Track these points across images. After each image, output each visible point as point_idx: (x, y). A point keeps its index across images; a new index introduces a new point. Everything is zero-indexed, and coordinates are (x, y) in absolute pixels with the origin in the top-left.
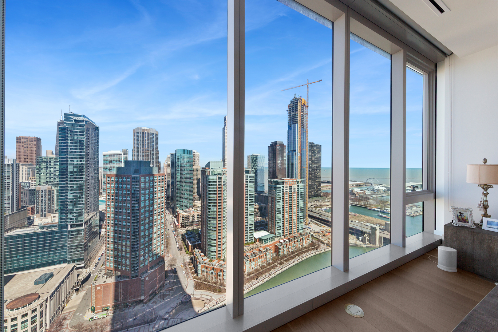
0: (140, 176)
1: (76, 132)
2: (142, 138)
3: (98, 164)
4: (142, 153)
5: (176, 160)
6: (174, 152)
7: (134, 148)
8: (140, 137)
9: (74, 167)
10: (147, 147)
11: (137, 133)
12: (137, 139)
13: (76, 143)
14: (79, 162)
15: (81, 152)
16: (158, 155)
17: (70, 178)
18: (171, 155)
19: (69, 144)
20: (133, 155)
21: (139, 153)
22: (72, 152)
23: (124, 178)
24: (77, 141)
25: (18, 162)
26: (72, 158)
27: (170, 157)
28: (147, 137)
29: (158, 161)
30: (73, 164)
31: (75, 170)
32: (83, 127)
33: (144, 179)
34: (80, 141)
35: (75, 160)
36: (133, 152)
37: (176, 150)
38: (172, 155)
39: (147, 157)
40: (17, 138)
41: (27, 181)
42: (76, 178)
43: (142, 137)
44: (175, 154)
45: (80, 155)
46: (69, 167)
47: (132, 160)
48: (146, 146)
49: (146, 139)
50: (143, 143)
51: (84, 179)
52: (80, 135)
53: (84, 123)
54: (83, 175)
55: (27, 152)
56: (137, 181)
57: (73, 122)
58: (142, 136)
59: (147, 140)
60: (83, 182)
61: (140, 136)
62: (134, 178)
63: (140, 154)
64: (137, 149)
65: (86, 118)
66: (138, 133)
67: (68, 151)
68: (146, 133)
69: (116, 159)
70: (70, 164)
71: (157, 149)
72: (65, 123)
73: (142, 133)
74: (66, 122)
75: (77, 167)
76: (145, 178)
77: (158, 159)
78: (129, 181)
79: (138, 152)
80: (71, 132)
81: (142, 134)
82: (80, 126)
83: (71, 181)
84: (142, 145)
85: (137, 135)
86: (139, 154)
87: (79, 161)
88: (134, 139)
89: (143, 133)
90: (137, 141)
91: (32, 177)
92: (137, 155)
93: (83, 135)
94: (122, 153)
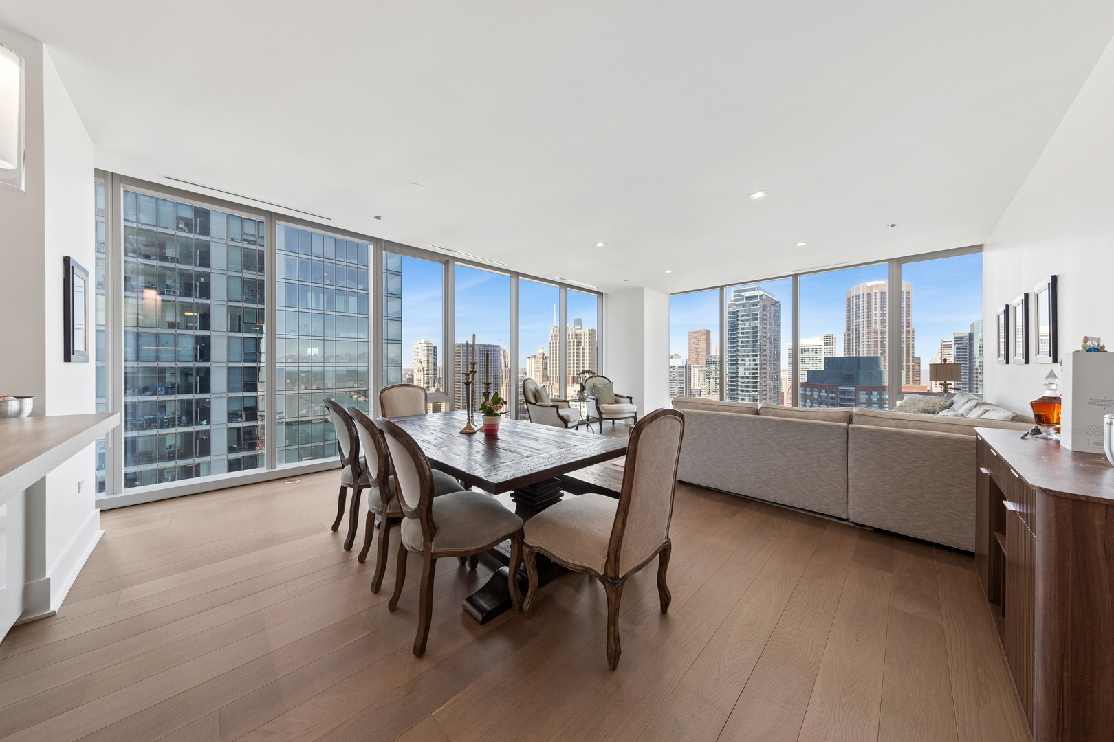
0: (856, 390)
1: (748, 315)
2: (868, 306)
3: (779, 365)
4: (866, 340)
5: (971, 351)
6: (965, 331)
7: (849, 330)
8: (861, 306)
9: (745, 369)
10: (879, 324)
11: (855, 298)
12: (855, 310)
13: (747, 333)
14: (752, 362)
15: (754, 346)
16: (911, 343)
17: (741, 386)
18: (956, 338)
19: (740, 335)
20: (846, 345)
21: (859, 340)
22: (743, 346)
23: (823, 391)
24: (749, 329)
25: (690, 363)
26: (743, 356)
27: (953, 343)
28: (879, 303)
29: (911, 355)
30: (745, 365)
31: (747, 375)
32: (757, 305)
33: (867, 397)
34: (753, 328)
35: (747, 359)
36: (846, 340)
37: (973, 326)
38: (958, 340)
39: (879, 348)
40: (689, 333)
41: (698, 388)
42: (748, 387)
43: (866, 305)
44: (971, 336)
45: (753, 351)
46: (739, 371)
47: (843, 356)
48: (876, 323)
49: (876, 308)
50: (869, 316)
51: (758, 389)
52: (754, 319)
53: (759, 300)
54: (757, 382)
55: (698, 350)
56: (849, 400)
57: (745, 301)
58: (866, 302)
59: (879, 309)
60: (757, 393)
61: (861, 303)
62: (844, 392)
63: (861, 341)
64: (854, 333)
65: (761, 291)
66: (857, 297)
67: (738, 346)
68: (876, 293)
69: (811, 354)
70: (741, 365)
71: (908, 326)
72: (735, 305)
73: (866, 296)
74: (737, 303)
75: (748, 369)
76: (870, 394)
77: (911, 351)
78: (832, 398)
79: (857, 338)
80: (742, 316)
81: (866, 299)
82: (753, 305)
83: (742, 391)
84: (866, 323)
85: (855, 301)
86: (859, 343)
87: (752, 360)
88: (849, 311)
89: (869, 295)
90: (854, 315)
91: (702, 383)
92: (855, 344)
93: (757, 319)
94: (823, 343)
